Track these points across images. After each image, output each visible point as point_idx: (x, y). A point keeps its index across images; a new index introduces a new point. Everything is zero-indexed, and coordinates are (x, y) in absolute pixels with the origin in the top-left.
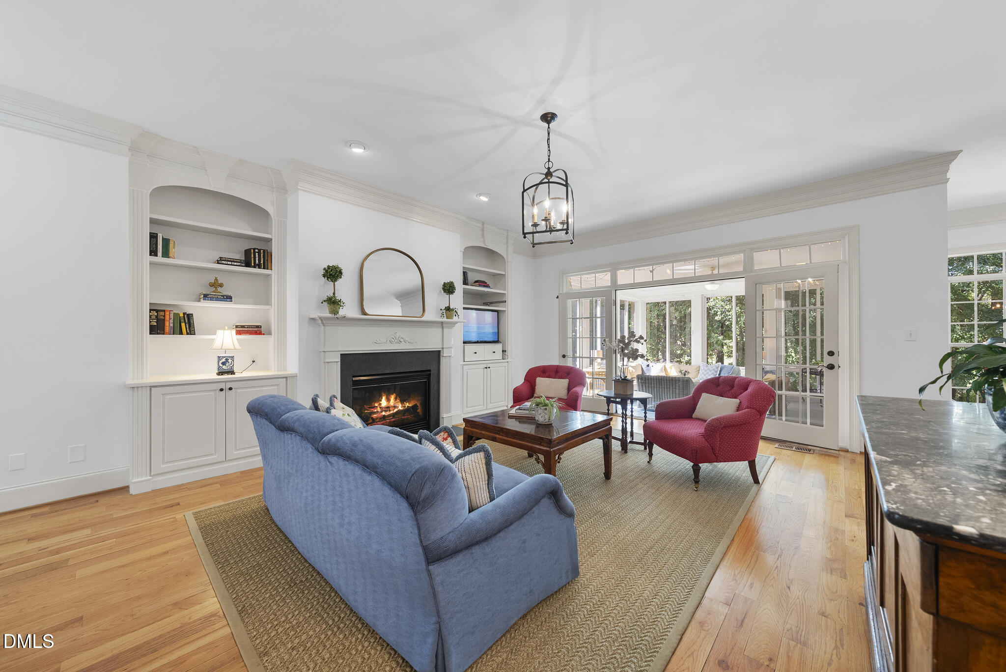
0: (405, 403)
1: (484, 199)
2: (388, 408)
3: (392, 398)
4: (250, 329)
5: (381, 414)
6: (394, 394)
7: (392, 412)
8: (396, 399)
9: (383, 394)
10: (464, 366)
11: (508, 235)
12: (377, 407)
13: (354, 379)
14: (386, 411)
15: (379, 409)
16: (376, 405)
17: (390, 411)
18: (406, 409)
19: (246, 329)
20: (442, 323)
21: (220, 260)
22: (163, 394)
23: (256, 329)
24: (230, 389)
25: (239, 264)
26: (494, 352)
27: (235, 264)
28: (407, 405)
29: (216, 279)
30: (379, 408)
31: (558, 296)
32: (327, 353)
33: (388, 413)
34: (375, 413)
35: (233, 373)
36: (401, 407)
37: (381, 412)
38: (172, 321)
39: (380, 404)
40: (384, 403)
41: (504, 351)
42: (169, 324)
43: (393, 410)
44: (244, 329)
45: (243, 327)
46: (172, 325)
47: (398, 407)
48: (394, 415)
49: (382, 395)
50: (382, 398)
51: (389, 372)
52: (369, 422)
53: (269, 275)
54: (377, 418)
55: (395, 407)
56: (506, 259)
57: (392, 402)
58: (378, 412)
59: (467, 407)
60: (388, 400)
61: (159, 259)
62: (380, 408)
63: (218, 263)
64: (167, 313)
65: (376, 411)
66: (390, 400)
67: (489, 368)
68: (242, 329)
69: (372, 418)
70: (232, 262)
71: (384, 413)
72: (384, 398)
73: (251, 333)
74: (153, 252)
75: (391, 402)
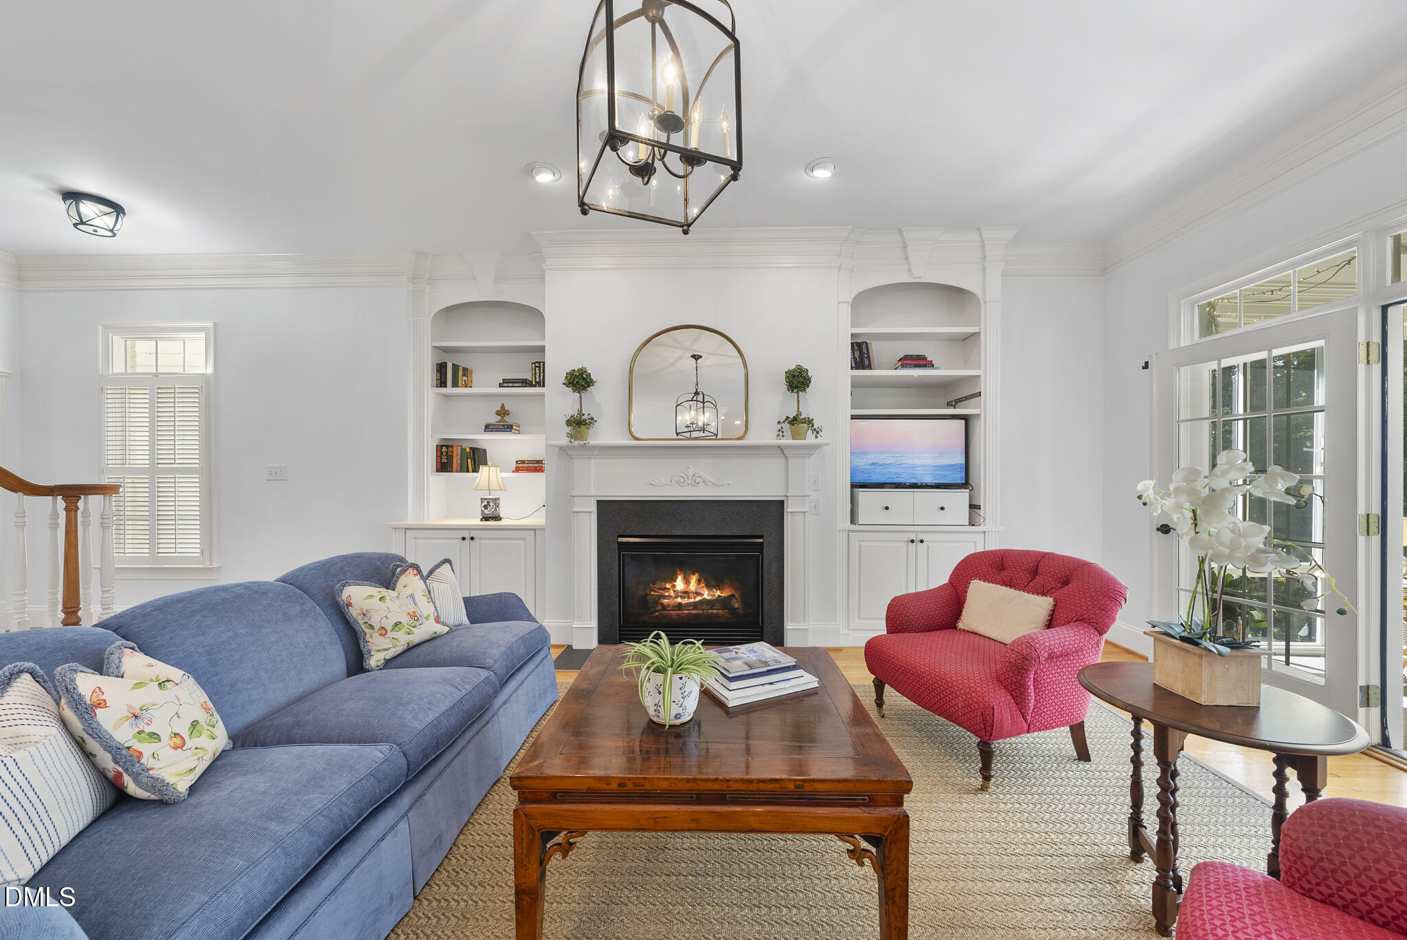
0: (714, 590)
1: (823, 174)
2: (686, 593)
3: (694, 579)
4: (530, 465)
5: (676, 600)
6: (697, 574)
7: (692, 600)
8: (699, 581)
9: (679, 572)
10: (850, 534)
11: (982, 241)
12: (669, 589)
13: (620, 540)
14: (682, 597)
15: (672, 593)
16: (668, 586)
17: (689, 598)
18: (716, 600)
19: (526, 465)
20: (780, 448)
21: (504, 383)
22: (415, 538)
23: (536, 465)
24: (472, 538)
25: (520, 385)
26: (942, 508)
27: (516, 385)
28: (718, 593)
29: (503, 406)
30: (672, 591)
31: (1147, 363)
32: (575, 498)
33: (686, 601)
34: (665, 597)
35: (498, 518)
36: (708, 595)
37: (676, 597)
38: (459, 457)
39: (674, 586)
40: (680, 584)
41: (973, 507)
42: (456, 461)
43: (695, 598)
44: (524, 465)
45: (523, 462)
46: (459, 462)
47: (703, 594)
48: (695, 605)
49: (676, 573)
50: (677, 578)
51: (678, 534)
52: (658, 608)
53: (543, 395)
54: (669, 605)
55: (698, 594)
56: (981, 299)
57: (693, 586)
58: (670, 596)
59: (859, 617)
60: (687, 582)
61: (449, 390)
62: (674, 591)
63: (500, 387)
64: (455, 449)
65: (667, 594)
66: (690, 583)
67: (922, 541)
68: (521, 465)
69: (662, 604)
70: (513, 383)
71: (679, 600)
72: (680, 578)
73: (529, 470)
74: (442, 383)
75: (691, 585)
